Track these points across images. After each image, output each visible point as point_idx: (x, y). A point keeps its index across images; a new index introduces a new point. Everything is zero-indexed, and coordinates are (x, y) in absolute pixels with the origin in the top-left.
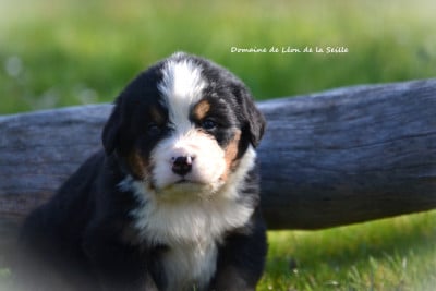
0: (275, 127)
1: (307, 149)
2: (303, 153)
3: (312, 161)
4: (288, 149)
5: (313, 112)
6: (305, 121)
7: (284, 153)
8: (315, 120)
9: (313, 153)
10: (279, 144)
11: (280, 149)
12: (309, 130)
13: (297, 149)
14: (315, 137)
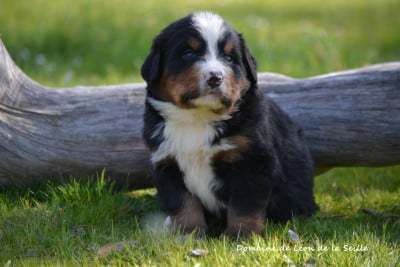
0: (355, 93)
1: (382, 109)
2: (379, 112)
3: (386, 118)
4: (366, 109)
5: (384, 83)
6: (378, 89)
7: (364, 112)
8: (387, 88)
9: (385, 112)
10: (359, 106)
11: (361, 110)
12: (383, 96)
13: (373, 109)
14: (388, 101)
